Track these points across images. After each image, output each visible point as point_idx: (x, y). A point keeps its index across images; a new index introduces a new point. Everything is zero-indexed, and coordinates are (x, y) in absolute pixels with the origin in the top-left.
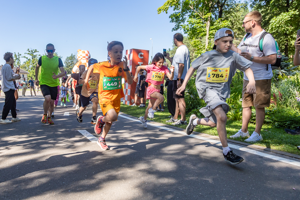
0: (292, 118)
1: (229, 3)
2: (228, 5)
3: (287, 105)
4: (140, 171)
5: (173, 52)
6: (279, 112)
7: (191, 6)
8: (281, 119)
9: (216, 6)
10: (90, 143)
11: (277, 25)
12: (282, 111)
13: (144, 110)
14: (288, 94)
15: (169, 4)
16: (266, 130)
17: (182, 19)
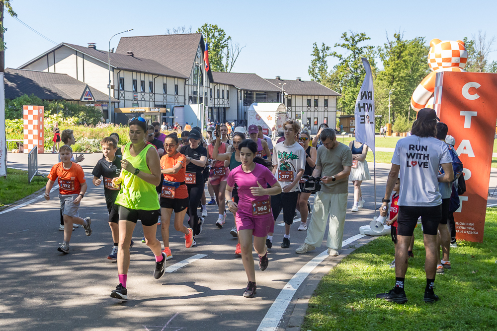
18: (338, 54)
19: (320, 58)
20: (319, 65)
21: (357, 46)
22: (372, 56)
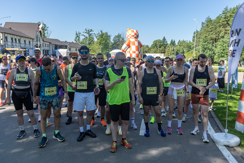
18: (84, 35)
19: (78, 36)
20: (78, 38)
21: (90, 33)
22: (93, 37)
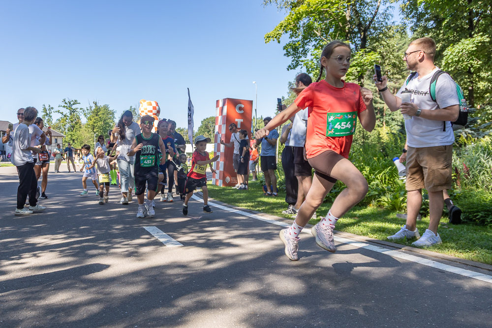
0: (487, 207)
1: (376, 26)
2: (375, 29)
3: (476, 185)
4: (246, 293)
5: (289, 101)
6: (465, 197)
7: (317, 31)
8: (469, 209)
9: (356, 30)
10: (164, 247)
11: (454, 59)
12: (470, 196)
13: (245, 194)
14: (479, 168)
15: (282, 28)
16: (445, 227)
17: (302, 51)
18: (61, 111)
19: (47, 114)
20: (47, 118)
21: (72, 107)
22: (78, 114)
